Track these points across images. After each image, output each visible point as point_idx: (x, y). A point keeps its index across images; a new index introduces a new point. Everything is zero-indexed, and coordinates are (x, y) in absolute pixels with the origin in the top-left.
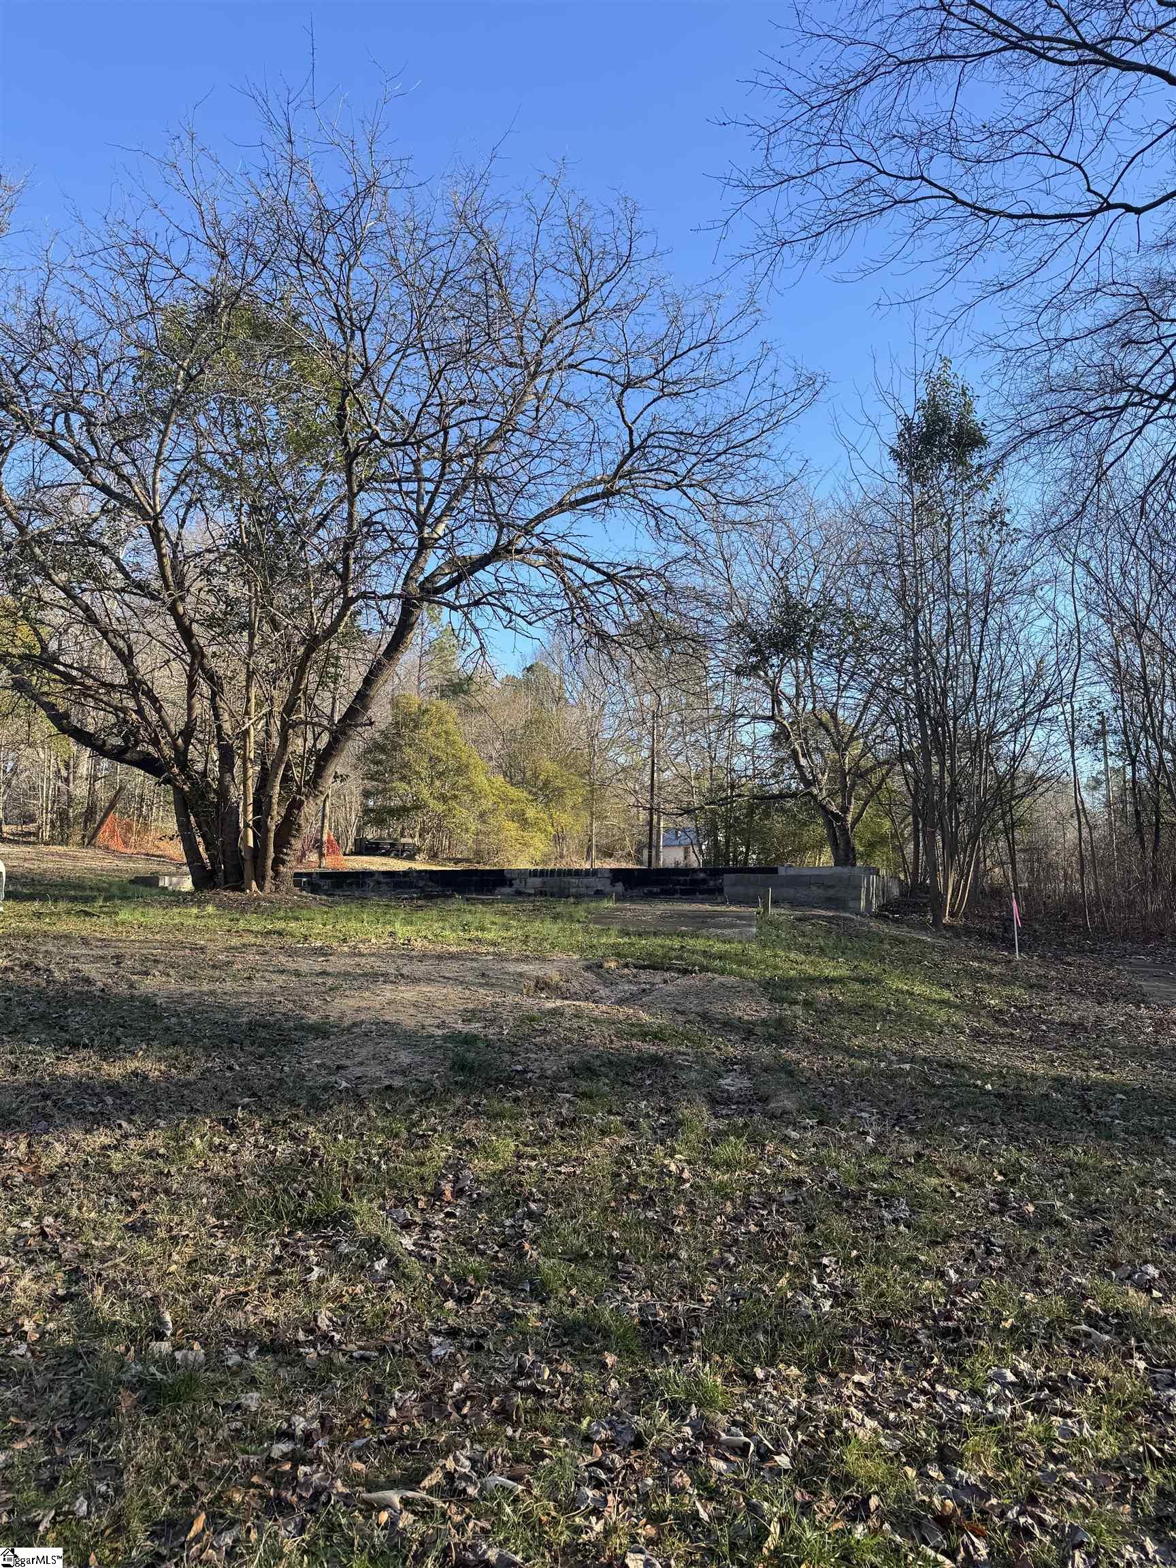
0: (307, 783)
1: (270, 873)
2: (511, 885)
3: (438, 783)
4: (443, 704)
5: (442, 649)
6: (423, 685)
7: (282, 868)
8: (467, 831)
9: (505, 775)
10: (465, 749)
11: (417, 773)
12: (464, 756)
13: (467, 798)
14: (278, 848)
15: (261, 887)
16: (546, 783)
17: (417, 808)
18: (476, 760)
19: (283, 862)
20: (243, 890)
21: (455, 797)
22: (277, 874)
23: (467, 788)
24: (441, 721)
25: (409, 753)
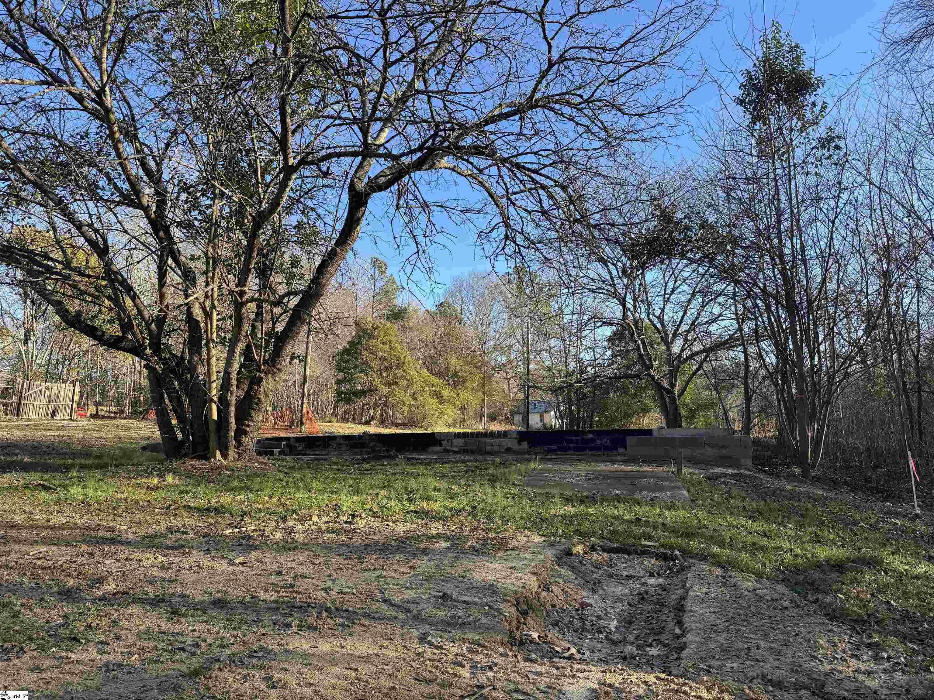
0: (266, 362)
1: (233, 442)
2: (441, 445)
3: (385, 374)
4: (388, 324)
5: (387, 292)
6: (375, 314)
7: (244, 439)
8: (404, 405)
9: (428, 369)
10: (403, 352)
11: (370, 367)
12: (402, 357)
13: (404, 383)
14: (240, 420)
15: (225, 456)
16: (456, 372)
17: (370, 391)
18: (409, 359)
19: (245, 433)
20: (207, 459)
21: (396, 383)
22: (239, 443)
23: (404, 377)
24: (386, 333)
25: (366, 356)
